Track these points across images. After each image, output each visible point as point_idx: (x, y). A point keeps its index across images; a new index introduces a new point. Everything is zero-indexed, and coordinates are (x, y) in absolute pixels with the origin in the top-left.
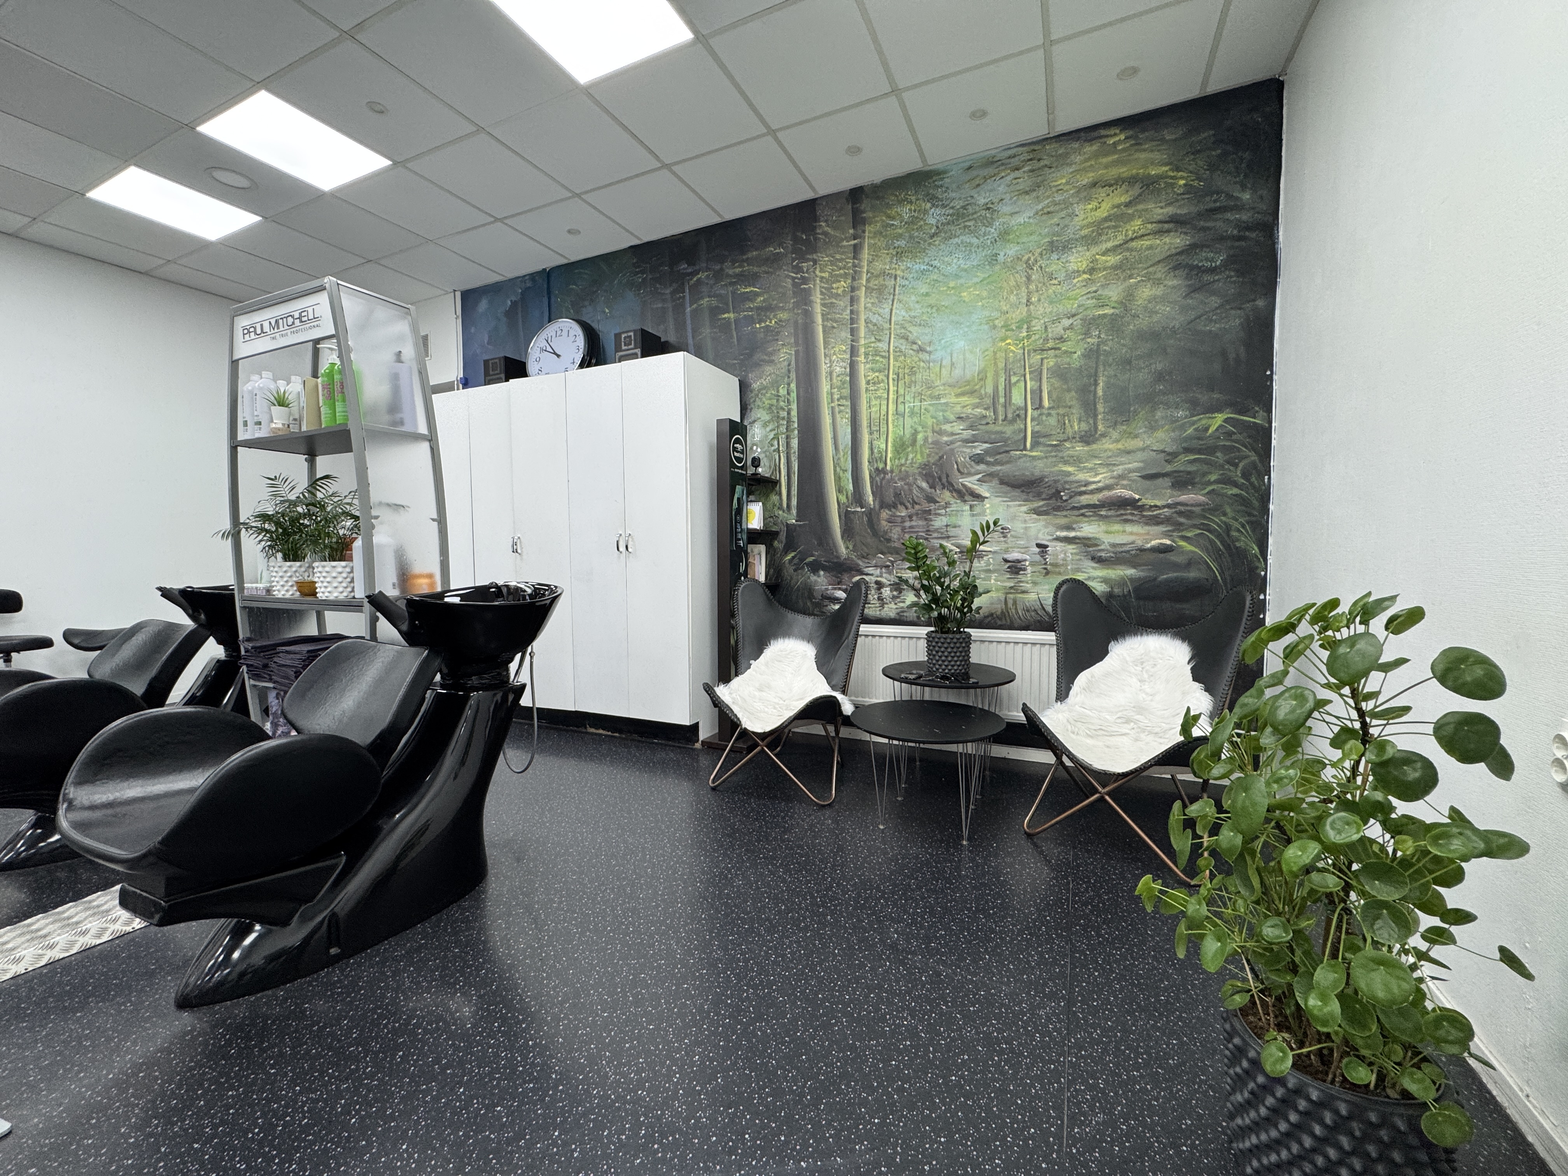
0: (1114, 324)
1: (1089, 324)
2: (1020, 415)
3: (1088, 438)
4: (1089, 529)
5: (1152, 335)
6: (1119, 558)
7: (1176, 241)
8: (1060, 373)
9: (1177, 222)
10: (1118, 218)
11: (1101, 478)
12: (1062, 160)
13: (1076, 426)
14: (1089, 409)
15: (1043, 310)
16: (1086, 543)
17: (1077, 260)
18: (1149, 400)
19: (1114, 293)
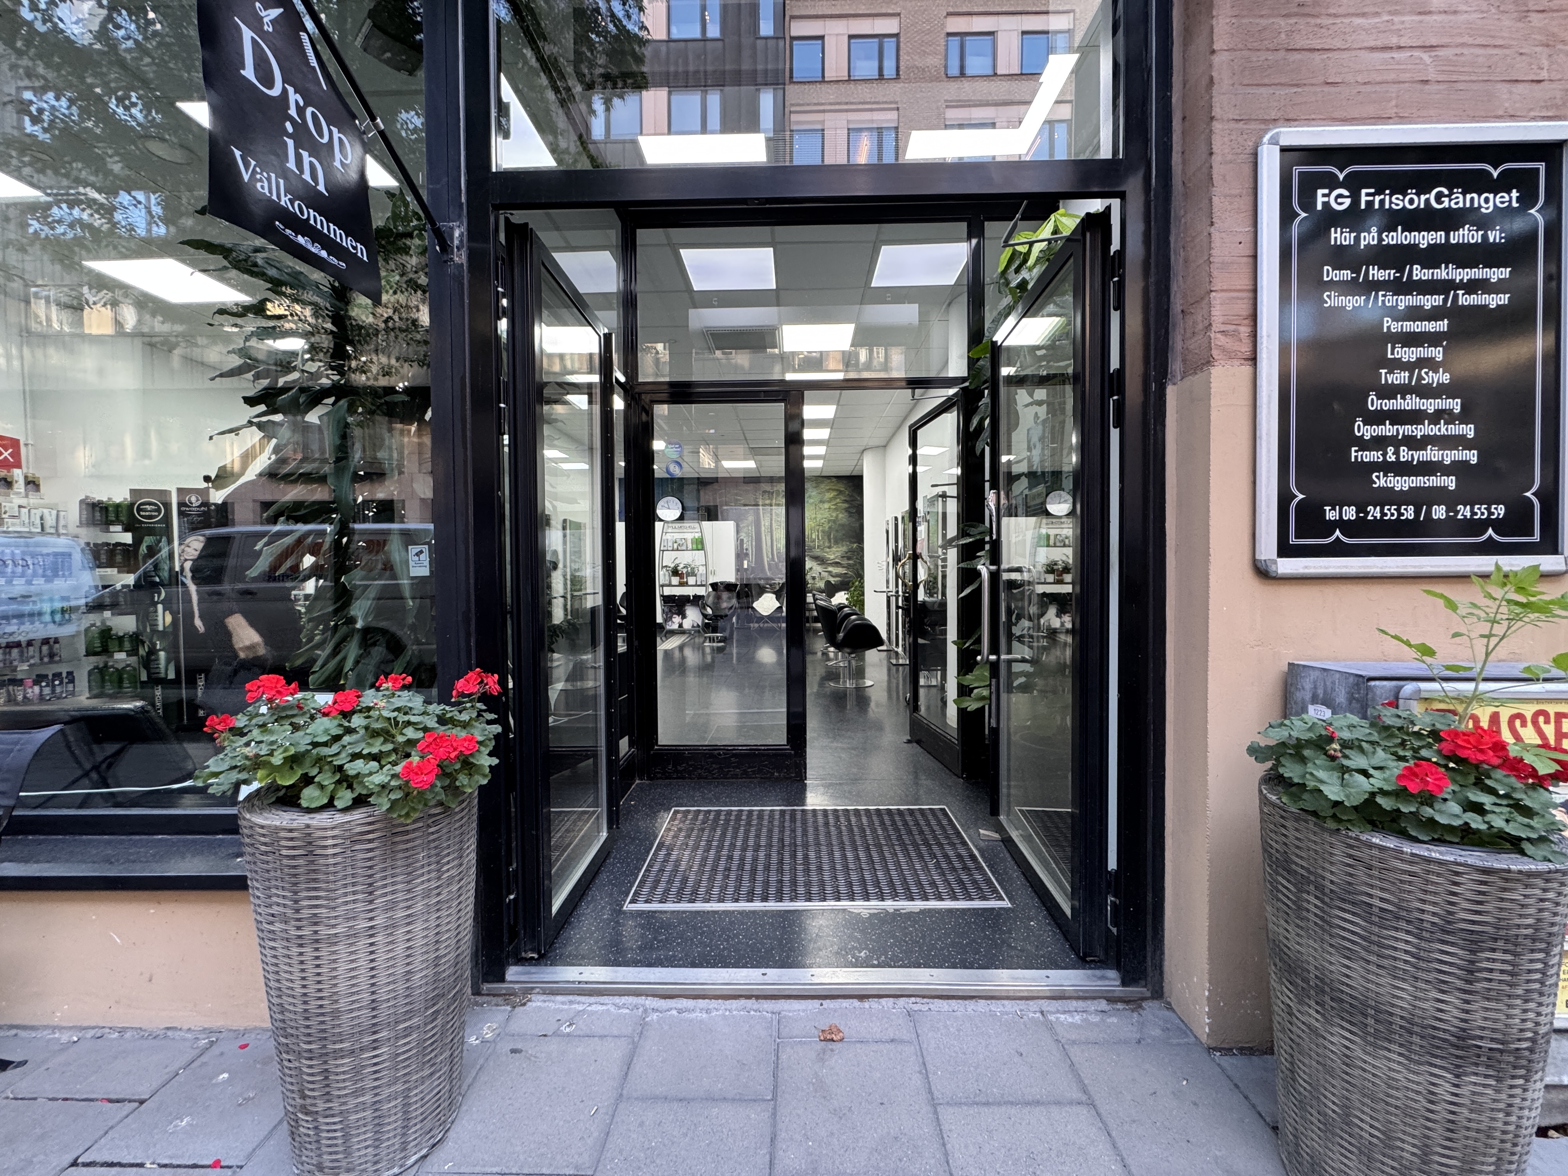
0: (834, 521)
1: (829, 521)
2: (814, 541)
3: (829, 547)
4: (830, 569)
5: (843, 525)
6: (837, 576)
7: (846, 505)
8: (823, 532)
9: (846, 501)
10: (835, 498)
11: (832, 557)
12: (822, 482)
13: (827, 544)
14: (830, 541)
15: (819, 516)
16: (829, 572)
17: (826, 506)
18: (842, 540)
19: (834, 515)
